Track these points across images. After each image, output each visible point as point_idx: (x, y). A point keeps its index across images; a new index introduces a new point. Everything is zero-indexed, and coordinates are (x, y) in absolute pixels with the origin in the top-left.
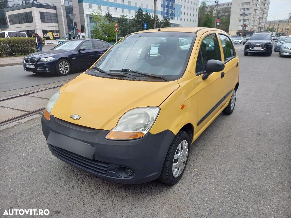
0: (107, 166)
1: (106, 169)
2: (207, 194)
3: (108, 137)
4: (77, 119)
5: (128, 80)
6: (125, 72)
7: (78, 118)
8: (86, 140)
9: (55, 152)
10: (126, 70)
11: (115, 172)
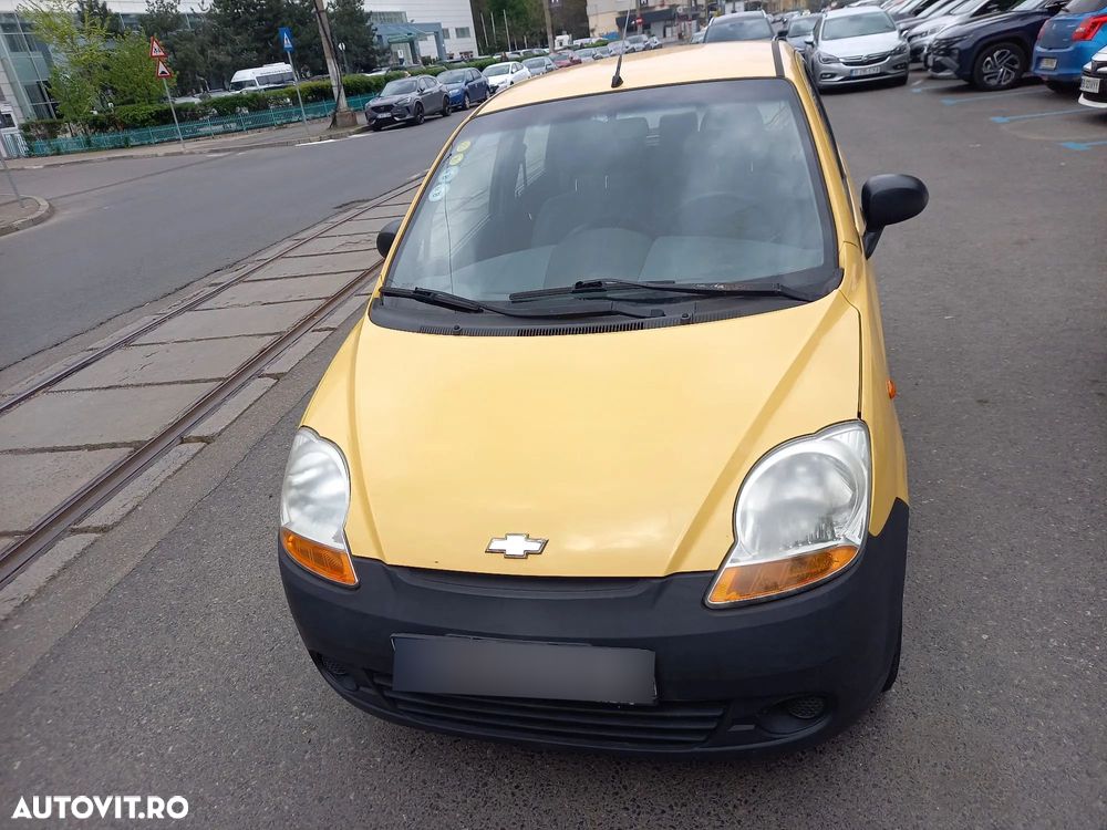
0: (719, 713)
1: (712, 726)
2: (1016, 682)
3: (717, 597)
4: (528, 553)
5: (641, 327)
6: (597, 291)
7: (536, 547)
8: (613, 635)
9: (400, 707)
10: (600, 283)
11: (752, 727)
